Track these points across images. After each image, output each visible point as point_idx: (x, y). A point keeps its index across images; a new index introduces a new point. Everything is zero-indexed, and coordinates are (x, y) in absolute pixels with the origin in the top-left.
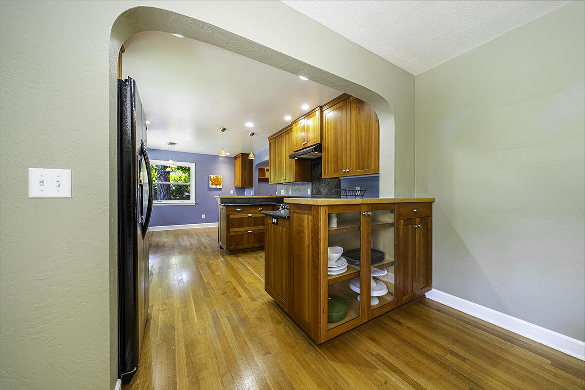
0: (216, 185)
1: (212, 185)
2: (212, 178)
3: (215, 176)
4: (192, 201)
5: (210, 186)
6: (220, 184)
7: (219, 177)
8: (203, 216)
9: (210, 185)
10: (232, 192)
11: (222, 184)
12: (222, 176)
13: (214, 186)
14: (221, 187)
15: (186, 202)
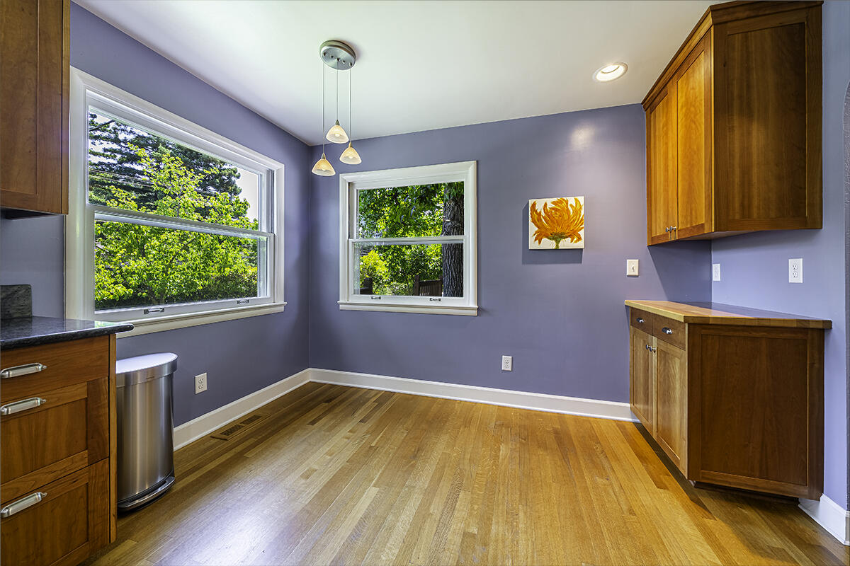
0: (557, 237)
1: (539, 239)
2: (539, 208)
3: (550, 202)
4: (468, 302)
5: (533, 245)
6: (573, 235)
7: (571, 201)
8: (507, 363)
9: (532, 238)
10: (632, 267)
11: (582, 233)
12: (581, 199)
13: (548, 244)
14: (580, 245)
15: (447, 303)
